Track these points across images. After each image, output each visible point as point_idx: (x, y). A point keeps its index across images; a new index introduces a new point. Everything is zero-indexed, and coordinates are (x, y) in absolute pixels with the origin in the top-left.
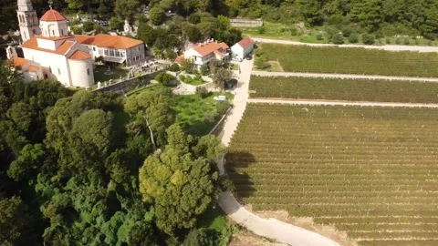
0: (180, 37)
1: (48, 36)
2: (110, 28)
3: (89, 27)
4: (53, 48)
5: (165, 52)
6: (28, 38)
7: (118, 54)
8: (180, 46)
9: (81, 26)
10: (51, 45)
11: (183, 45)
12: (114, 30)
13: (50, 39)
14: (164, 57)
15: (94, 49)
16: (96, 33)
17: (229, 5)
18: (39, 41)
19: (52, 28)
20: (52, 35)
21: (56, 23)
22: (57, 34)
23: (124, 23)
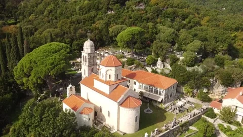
0: (211, 80)
1: (104, 79)
2: (146, 64)
3: (131, 62)
4: (107, 92)
5: (195, 91)
6: (87, 75)
7: (156, 92)
8: (210, 87)
9: (124, 60)
10: (106, 89)
11: (212, 86)
12: (149, 65)
13: (106, 82)
14: (193, 96)
15: (135, 83)
16: (136, 67)
17: (238, 47)
18: (96, 82)
19: (109, 73)
20: (108, 79)
21: (113, 69)
22: (113, 79)
23: (157, 60)
